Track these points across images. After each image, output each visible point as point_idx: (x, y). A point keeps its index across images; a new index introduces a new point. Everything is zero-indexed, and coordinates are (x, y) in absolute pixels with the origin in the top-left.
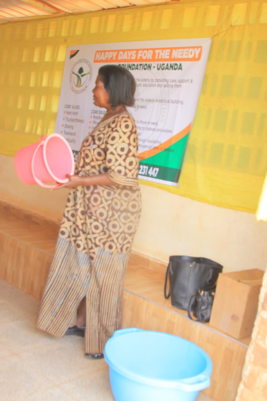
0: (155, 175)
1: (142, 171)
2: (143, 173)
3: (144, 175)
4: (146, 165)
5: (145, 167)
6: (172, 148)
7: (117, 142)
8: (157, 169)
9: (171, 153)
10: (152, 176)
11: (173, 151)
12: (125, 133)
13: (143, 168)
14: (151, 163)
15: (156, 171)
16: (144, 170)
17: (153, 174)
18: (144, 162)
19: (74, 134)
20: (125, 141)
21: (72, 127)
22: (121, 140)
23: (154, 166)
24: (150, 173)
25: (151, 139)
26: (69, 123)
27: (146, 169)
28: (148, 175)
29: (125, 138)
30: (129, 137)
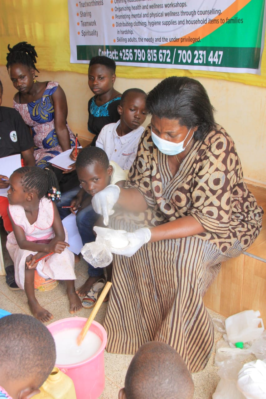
0: (218, 62)
1: (199, 58)
2: (201, 62)
3: (203, 64)
4: (203, 49)
5: (201, 52)
6: (239, 17)
7: (207, 172)
8: (221, 53)
9: (239, 25)
10: (214, 64)
11: (241, 21)
12: (217, 157)
13: (199, 55)
14: (208, 45)
15: (219, 56)
16: (201, 57)
17: (216, 60)
18: (198, 45)
19: (94, 23)
20: (219, 168)
21: (90, 14)
22: (213, 168)
23: (215, 49)
24: (211, 60)
25: (203, 9)
26: (84, 10)
27: (203, 55)
28: (208, 64)
29: (218, 163)
30: (224, 162)
